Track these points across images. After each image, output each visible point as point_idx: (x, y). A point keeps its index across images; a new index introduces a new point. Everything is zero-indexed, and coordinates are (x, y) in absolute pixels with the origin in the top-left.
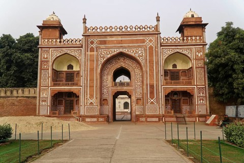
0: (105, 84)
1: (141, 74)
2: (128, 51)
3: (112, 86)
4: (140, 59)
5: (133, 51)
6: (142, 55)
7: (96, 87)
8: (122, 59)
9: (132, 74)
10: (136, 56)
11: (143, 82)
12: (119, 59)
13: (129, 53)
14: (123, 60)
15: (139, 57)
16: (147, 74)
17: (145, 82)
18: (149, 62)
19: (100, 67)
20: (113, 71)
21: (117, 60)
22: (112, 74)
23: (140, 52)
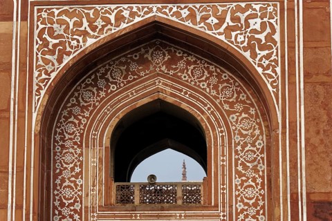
0: (68, 193)
1: (261, 143)
2: (192, 16)
3: (108, 206)
4: (257, 62)
5: (222, 20)
6: (269, 38)
7: (19, 207)
8: (159, 61)
9: (215, 138)
10: (237, 42)
11: (271, 183)
12: (143, 62)
13: (199, 28)
14: (168, 64)
15: (250, 47)
16: (294, 139)
17: (283, 183)
18: (307, 75)
19: (40, 100)
20: (114, 122)
21: (133, 67)
22: (106, 141)
23: (256, 24)
